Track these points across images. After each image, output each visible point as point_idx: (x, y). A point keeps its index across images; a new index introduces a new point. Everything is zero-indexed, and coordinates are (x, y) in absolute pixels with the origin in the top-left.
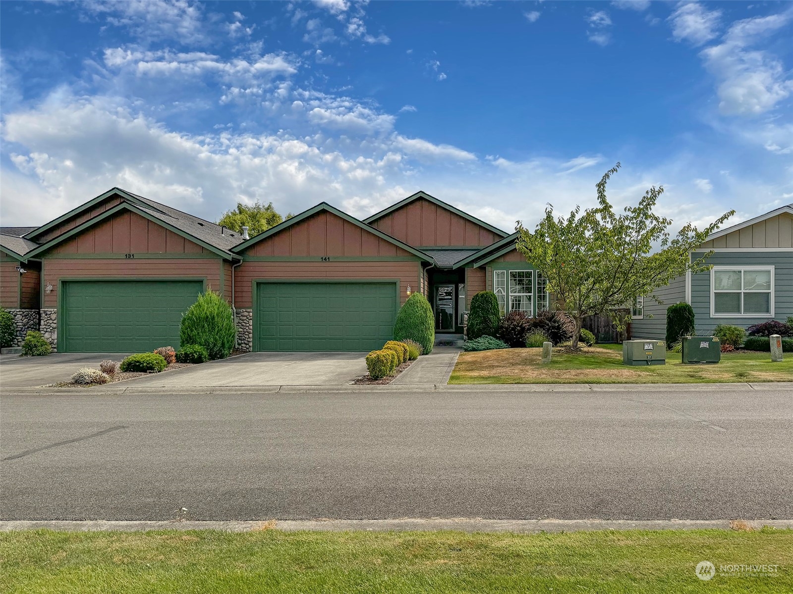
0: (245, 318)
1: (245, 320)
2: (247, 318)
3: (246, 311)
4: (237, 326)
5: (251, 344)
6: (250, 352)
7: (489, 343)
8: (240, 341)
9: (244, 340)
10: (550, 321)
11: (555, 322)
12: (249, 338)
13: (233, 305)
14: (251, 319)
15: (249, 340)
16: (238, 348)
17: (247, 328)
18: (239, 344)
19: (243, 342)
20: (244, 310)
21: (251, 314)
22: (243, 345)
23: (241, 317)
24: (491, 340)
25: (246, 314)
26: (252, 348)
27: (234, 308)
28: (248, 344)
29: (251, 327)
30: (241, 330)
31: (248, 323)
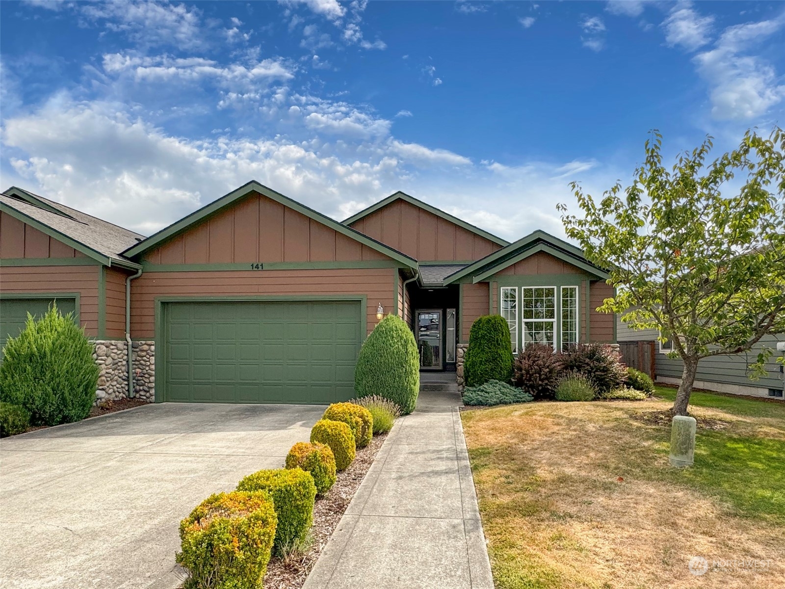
0: (144, 354)
1: (145, 356)
2: (148, 354)
3: (146, 344)
4: (133, 365)
5: (153, 391)
6: (151, 403)
7: (503, 393)
8: (138, 388)
9: (143, 385)
10: (590, 358)
11: (598, 360)
12: (150, 382)
13: (128, 335)
14: (153, 356)
15: (149, 385)
16: (135, 397)
17: (147, 368)
18: (137, 392)
19: (141, 388)
20: (143, 342)
21: (153, 348)
22: (142, 393)
23: (139, 353)
24: (504, 387)
25: (146, 347)
26: (154, 397)
27: (129, 339)
28: (148, 392)
29: (153, 367)
30: (140, 371)
31: (149, 361)
